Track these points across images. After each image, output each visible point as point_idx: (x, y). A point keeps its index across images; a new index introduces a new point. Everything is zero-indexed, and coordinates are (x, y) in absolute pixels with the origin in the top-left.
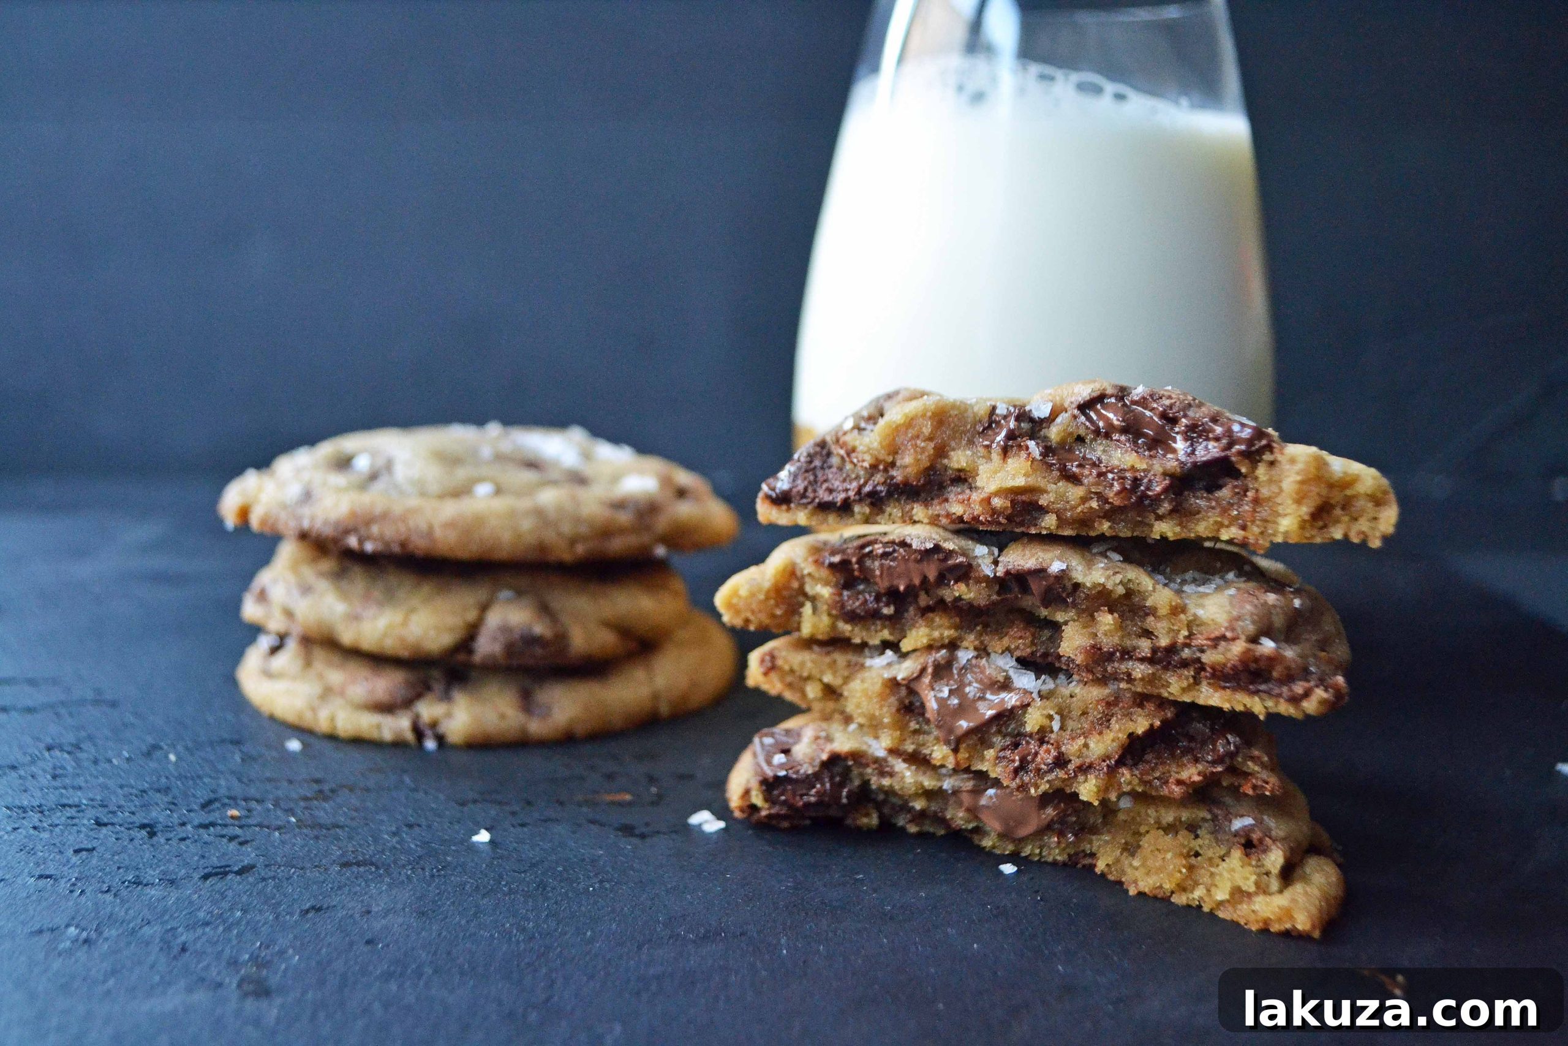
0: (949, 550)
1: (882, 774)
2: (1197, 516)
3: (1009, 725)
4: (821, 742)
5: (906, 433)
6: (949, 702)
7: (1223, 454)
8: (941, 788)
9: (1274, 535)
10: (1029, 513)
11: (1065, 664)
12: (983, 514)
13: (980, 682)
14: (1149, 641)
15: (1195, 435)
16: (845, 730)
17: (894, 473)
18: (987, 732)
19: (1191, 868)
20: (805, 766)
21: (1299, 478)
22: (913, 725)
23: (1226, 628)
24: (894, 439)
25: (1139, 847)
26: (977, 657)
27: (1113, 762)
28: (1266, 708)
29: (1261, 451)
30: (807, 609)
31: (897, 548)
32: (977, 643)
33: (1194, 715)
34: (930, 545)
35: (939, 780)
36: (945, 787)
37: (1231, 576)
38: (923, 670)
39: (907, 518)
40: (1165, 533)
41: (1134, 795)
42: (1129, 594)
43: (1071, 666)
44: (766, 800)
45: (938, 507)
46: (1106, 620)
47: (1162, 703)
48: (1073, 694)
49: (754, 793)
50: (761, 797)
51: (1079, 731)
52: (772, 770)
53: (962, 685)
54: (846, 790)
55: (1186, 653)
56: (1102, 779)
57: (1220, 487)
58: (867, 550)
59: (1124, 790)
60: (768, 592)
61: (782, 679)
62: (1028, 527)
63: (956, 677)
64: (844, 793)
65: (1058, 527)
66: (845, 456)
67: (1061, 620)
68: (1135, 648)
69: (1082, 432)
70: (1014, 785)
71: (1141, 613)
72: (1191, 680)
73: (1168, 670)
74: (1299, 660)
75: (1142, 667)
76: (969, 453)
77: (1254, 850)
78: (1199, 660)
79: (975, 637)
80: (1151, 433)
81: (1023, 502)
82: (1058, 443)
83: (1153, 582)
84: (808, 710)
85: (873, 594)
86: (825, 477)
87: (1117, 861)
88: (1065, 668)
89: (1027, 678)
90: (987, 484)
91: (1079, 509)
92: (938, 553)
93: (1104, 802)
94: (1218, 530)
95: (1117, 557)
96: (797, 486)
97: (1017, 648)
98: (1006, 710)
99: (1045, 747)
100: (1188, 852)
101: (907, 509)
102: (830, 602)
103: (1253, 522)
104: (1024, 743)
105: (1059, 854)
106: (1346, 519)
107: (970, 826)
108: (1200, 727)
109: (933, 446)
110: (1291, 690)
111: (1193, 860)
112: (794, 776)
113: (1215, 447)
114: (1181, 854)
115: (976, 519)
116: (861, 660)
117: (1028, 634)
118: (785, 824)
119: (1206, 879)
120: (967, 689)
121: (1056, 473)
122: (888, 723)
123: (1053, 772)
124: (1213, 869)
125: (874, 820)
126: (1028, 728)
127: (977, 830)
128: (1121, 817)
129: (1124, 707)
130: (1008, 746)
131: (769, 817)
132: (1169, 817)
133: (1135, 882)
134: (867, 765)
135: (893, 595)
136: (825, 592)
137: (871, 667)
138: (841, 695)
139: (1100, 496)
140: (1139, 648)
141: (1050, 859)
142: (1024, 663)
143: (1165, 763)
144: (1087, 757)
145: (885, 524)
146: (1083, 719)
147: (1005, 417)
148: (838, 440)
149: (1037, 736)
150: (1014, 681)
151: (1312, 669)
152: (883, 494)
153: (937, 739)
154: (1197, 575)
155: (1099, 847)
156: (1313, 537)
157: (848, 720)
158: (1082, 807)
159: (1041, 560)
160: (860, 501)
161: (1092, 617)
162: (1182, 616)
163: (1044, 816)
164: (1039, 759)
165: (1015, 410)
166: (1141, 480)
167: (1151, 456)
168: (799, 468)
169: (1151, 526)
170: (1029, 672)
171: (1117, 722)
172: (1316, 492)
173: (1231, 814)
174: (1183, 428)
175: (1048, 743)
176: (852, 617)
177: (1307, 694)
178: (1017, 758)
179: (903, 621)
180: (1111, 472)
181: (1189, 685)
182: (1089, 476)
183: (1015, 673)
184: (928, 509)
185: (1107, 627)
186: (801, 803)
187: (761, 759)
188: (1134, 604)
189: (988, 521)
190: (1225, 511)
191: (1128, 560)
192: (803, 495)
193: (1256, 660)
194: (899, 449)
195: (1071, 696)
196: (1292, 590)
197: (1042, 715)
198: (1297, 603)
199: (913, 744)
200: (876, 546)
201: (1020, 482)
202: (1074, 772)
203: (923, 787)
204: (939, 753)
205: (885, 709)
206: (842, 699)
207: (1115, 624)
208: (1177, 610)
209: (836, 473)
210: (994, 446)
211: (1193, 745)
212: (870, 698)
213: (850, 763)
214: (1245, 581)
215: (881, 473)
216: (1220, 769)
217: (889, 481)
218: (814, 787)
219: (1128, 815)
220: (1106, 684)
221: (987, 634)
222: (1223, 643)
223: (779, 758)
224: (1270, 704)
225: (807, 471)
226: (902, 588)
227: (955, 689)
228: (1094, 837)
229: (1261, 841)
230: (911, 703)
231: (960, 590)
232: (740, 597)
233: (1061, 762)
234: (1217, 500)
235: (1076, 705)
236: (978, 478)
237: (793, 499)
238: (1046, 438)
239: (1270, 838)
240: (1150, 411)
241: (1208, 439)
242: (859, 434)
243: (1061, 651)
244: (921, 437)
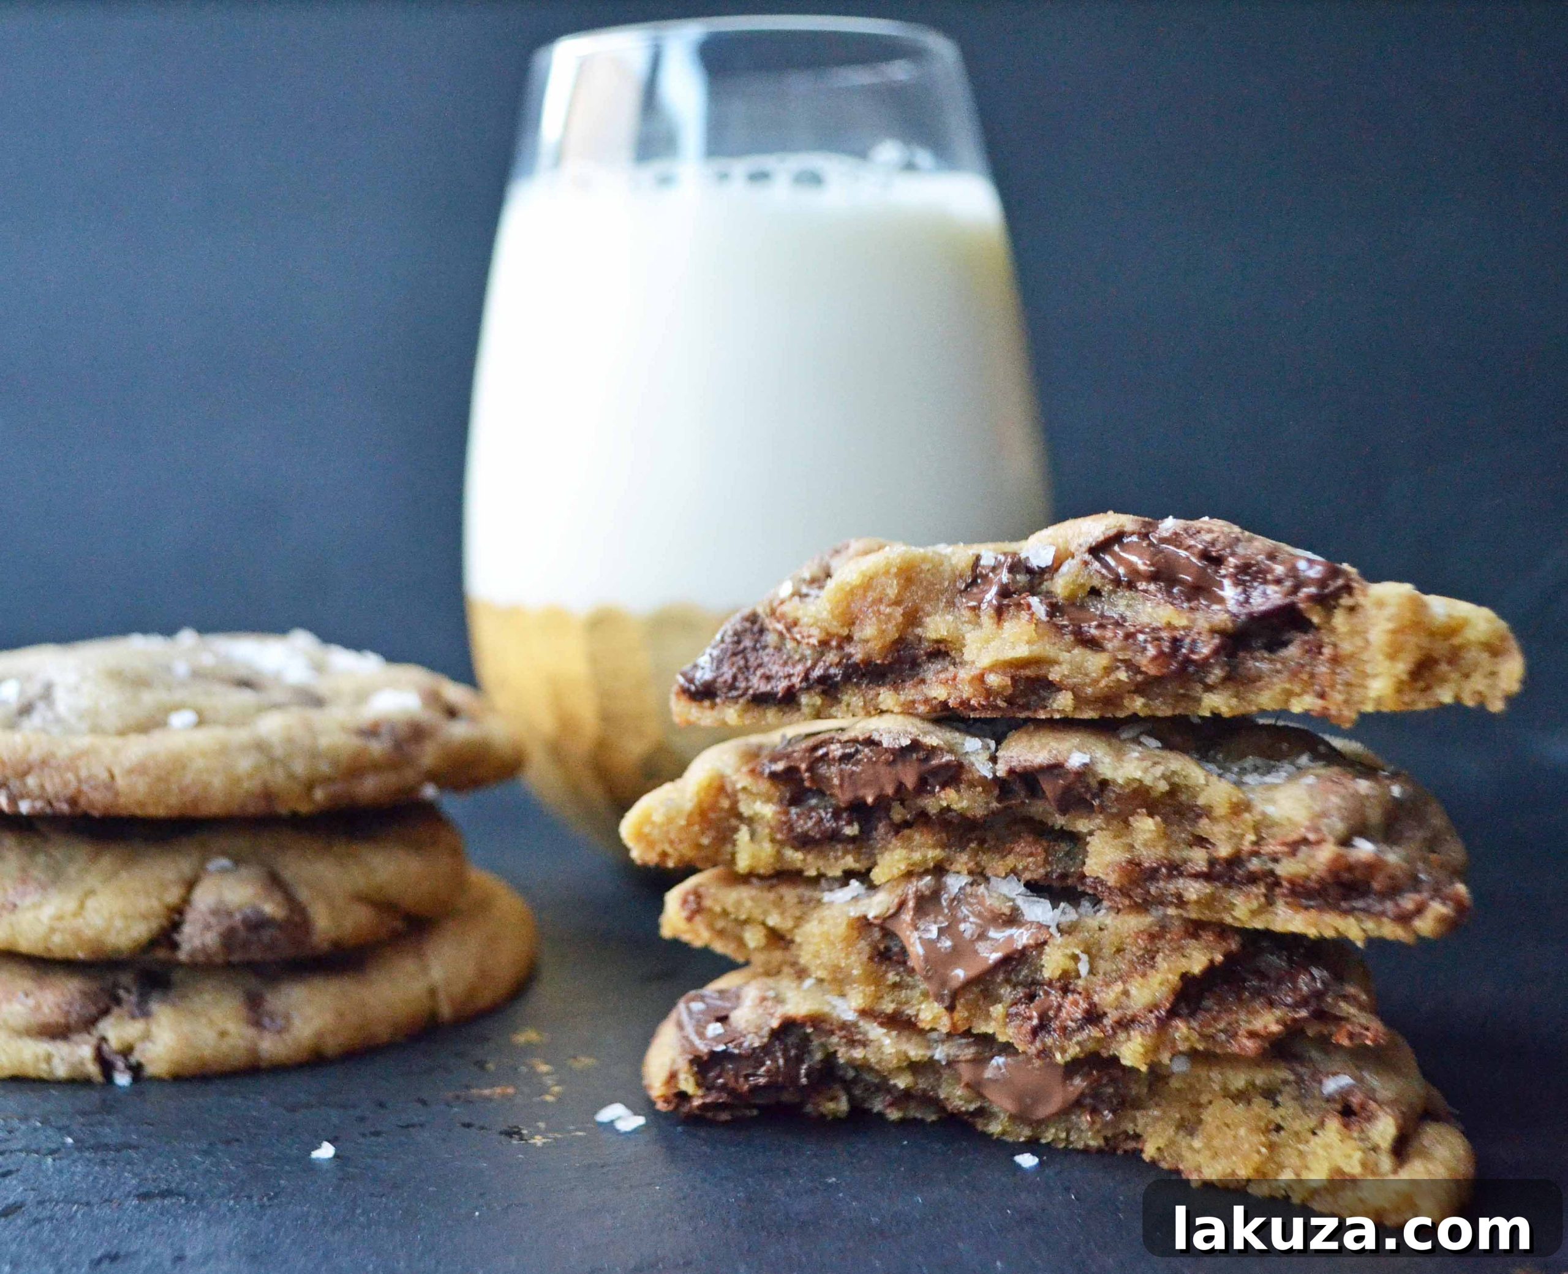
0: (933, 747)
1: (852, 1043)
2: (1258, 684)
3: (1020, 971)
4: (769, 1003)
5: (865, 596)
6: (939, 945)
7: (1287, 600)
8: (931, 1058)
9: (1362, 702)
10: (1034, 692)
11: (1091, 887)
12: (975, 696)
13: (979, 915)
14: (1204, 850)
15: (1248, 578)
16: (799, 987)
17: (849, 649)
18: (993, 982)
19: (1272, 1147)
20: (750, 1037)
21: (1391, 626)
22: (892, 977)
23: (1308, 829)
24: (849, 606)
25: (1200, 1121)
26: (972, 884)
27: (1163, 1013)
28: (1364, 931)
29: (1336, 595)
30: (743, 835)
31: (860, 747)
32: (972, 864)
33: (1265, 944)
34: (906, 742)
35: (929, 1047)
36: (937, 1057)
37: (1304, 760)
38: (902, 905)
39: (872, 708)
40: (1217, 708)
41: (1193, 1055)
42: (1174, 790)
43: (1100, 888)
44: (699, 1085)
45: (913, 691)
46: (1146, 826)
47: (1223, 931)
48: (1103, 927)
49: (682, 1076)
50: (692, 1080)
51: (1114, 975)
52: (706, 1045)
53: (954, 921)
54: (805, 1066)
55: (1254, 865)
56: (1150, 1036)
57: (1285, 644)
58: (820, 752)
59: (1180, 1048)
60: (690, 815)
61: (711, 926)
62: (1035, 711)
63: (946, 911)
64: (803, 1071)
65: (1076, 708)
66: (784, 631)
67: (1085, 830)
68: (1185, 861)
69: (1097, 582)
70: (1032, 1050)
71: (1191, 815)
72: (1262, 899)
73: (1230, 887)
74: (1404, 865)
75: (1197, 885)
76: (950, 618)
77: (1353, 1118)
78: (1272, 873)
79: (970, 857)
80: (1188, 578)
81: (1028, 678)
82: (1067, 599)
83: (1204, 773)
84: (747, 963)
85: (830, 810)
86: (759, 661)
87: (1172, 1143)
88: (1090, 891)
89: (1041, 909)
90: (978, 656)
91: (1103, 683)
92: (918, 752)
93: (1154, 1067)
94: (1287, 701)
95: (1153, 743)
96: (722, 675)
97: (1026, 868)
98: (1017, 950)
99: (1070, 997)
100: (1267, 1126)
101: (870, 697)
102: (773, 823)
103: (1333, 686)
104: (1041, 994)
105: (1093, 1138)
106: (1454, 676)
107: (972, 1107)
108: (1276, 961)
109: (902, 612)
110: (1397, 905)
111: (1274, 1137)
112: (736, 1051)
113: (1276, 592)
114: (1258, 1129)
115: (965, 703)
116: (817, 894)
117: (1040, 850)
118: (725, 1116)
119: (1295, 1161)
120: (962, 927)
121: (1069, 638)
122: (860, 975)
123: (1084, 1030)
124: (1301, 1147)
125: (843, 1105)
126: (1047, 974)
127: (981, 1112)
128: (1175, 1084)
129: (1172, 940)
130: (1021, 999)
131: (704, 1107)
132: (1239, 1080)
133: (1198, 1169)
134: (832, 1033)
135: (858, 810)
136: (767, 810)
137: (831, 903)
138: (792, 941)
139: (1129, 665)
140: (1191, 861)
141: (1080, 1145)
142: (1035, 888)
143: (1231, 1009)
144: (1128, 1007)
145: (843, 718)
146: (1119, 958)
147: (994, 569)
148: (773, 613)
149: (1058, 984)
150: (1025, 912)
151: (1422, 876)
152: (839, 678)
153: (925, 995)
154: (1259, 762)
155: (1146, 1125)
156: (1413, 702)
157: (801, 974)
158: (1121, 1074)
159: (1054, 752)
160: (808, 689)
161: (1126, 823)
162: (1247, 816)
163: (1071, 1089)
164: (1063, 1014)
165: (1006, 558)
166: (1181, 640)
167: (1191, 608)
168: (723, 651)
169: (1198, 700)
170: (1042, 900)
171: (1164, 960)
172: (1414, 643)
173: (1321, 1072)
174: (1231, 570)
175: (1074, 991)
176: (804, 842)
177: (1420, 910)
178: (1035, 1014)
179: (871, 842)
180: (1142, 632)
181: (1260, 906)
182: (1113, 639)
183: (1025, 902)
184: (899, 694)
185: (1147, 836)
186: (746, 1087)
187: (690, 1030)
188: (1181, 804)
189: (983, 706)
190: (1294, 675)
191: (1168, 745)
192: (732, 687)
193: (1350, 868)
194: (857, 618)
195: (1101, 929)
196: (1386, 773)
197: (1065, 955)
198: (1396, 791)
199: (893, 1001)
200: (833, 747)
201: (1022, 651)
202: (1112, 1028)
203: (907, 1057)
204: (929, 1013)
205: (853, 958)
206: (793, 947)
207: (1157, 831)
208: (1239, 808)
209: (773, 655)
210: (984, 606)
211: (1265, 984)
212: (833, 944)
213: (809, 1030)
214: (1325, 766)
215: (835, 652)
216: (1303, 1013)
217: (845, 661)
218: (763, 1064)
219: (1184, 1081)
220: (1147, 910)
221: (984, 853)
222: (1304, 848)
223: (714, 1029)
224: (1370, 925)
225: (735, 654)
226: (870, 800)
227: (948, 927)
228: (1138, 1114)
229: (1363, 1106)
230: (888, 949)
231: (950, 798)
232: (653, 824)
233: (1093, 1016)
234: (1284, 661)
235: (1108, 940)
236: (965, 650)
237: (719, 692)
238: (1049, 594)
239: (1375, 1101)
240: (1186, 549)
241: (1265, 582)
242: (801, 601)
243: (1087, 870)
244: (886, 601)
